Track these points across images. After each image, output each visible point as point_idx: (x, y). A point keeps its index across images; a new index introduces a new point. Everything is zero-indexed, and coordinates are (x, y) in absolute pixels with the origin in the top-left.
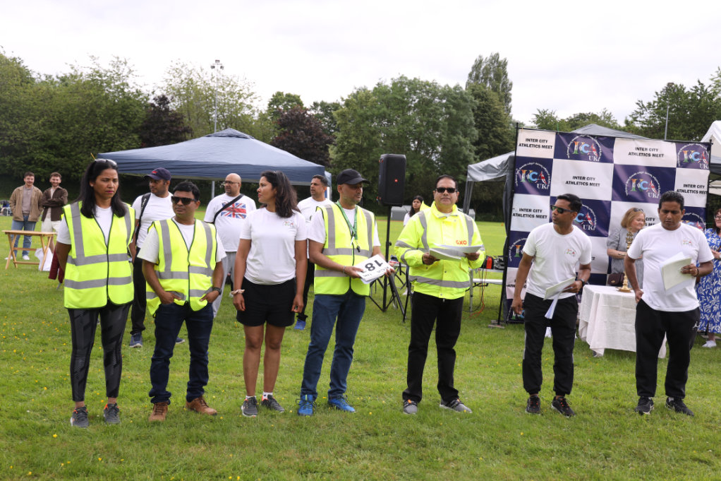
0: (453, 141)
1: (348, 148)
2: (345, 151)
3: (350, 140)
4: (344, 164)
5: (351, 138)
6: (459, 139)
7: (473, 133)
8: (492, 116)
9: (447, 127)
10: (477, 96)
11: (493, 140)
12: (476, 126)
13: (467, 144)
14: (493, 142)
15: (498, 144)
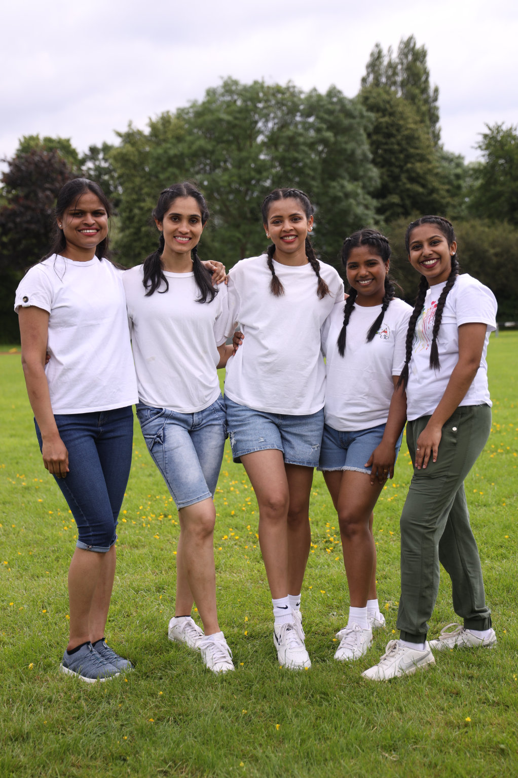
0: (331, 192)
1: (140, 220)
2: (135, 225)
3: (142, 204)
4: (137, 250)
5: (144, 201)
6: (343, 187)
7: (370, 174)
8: (404, 143)
9: (319, 167)
10: (372, 108)
11: (409, 186)
12: (374, 162)
13: (357, 195)
14: (408, 190)
15: (419, 194)
